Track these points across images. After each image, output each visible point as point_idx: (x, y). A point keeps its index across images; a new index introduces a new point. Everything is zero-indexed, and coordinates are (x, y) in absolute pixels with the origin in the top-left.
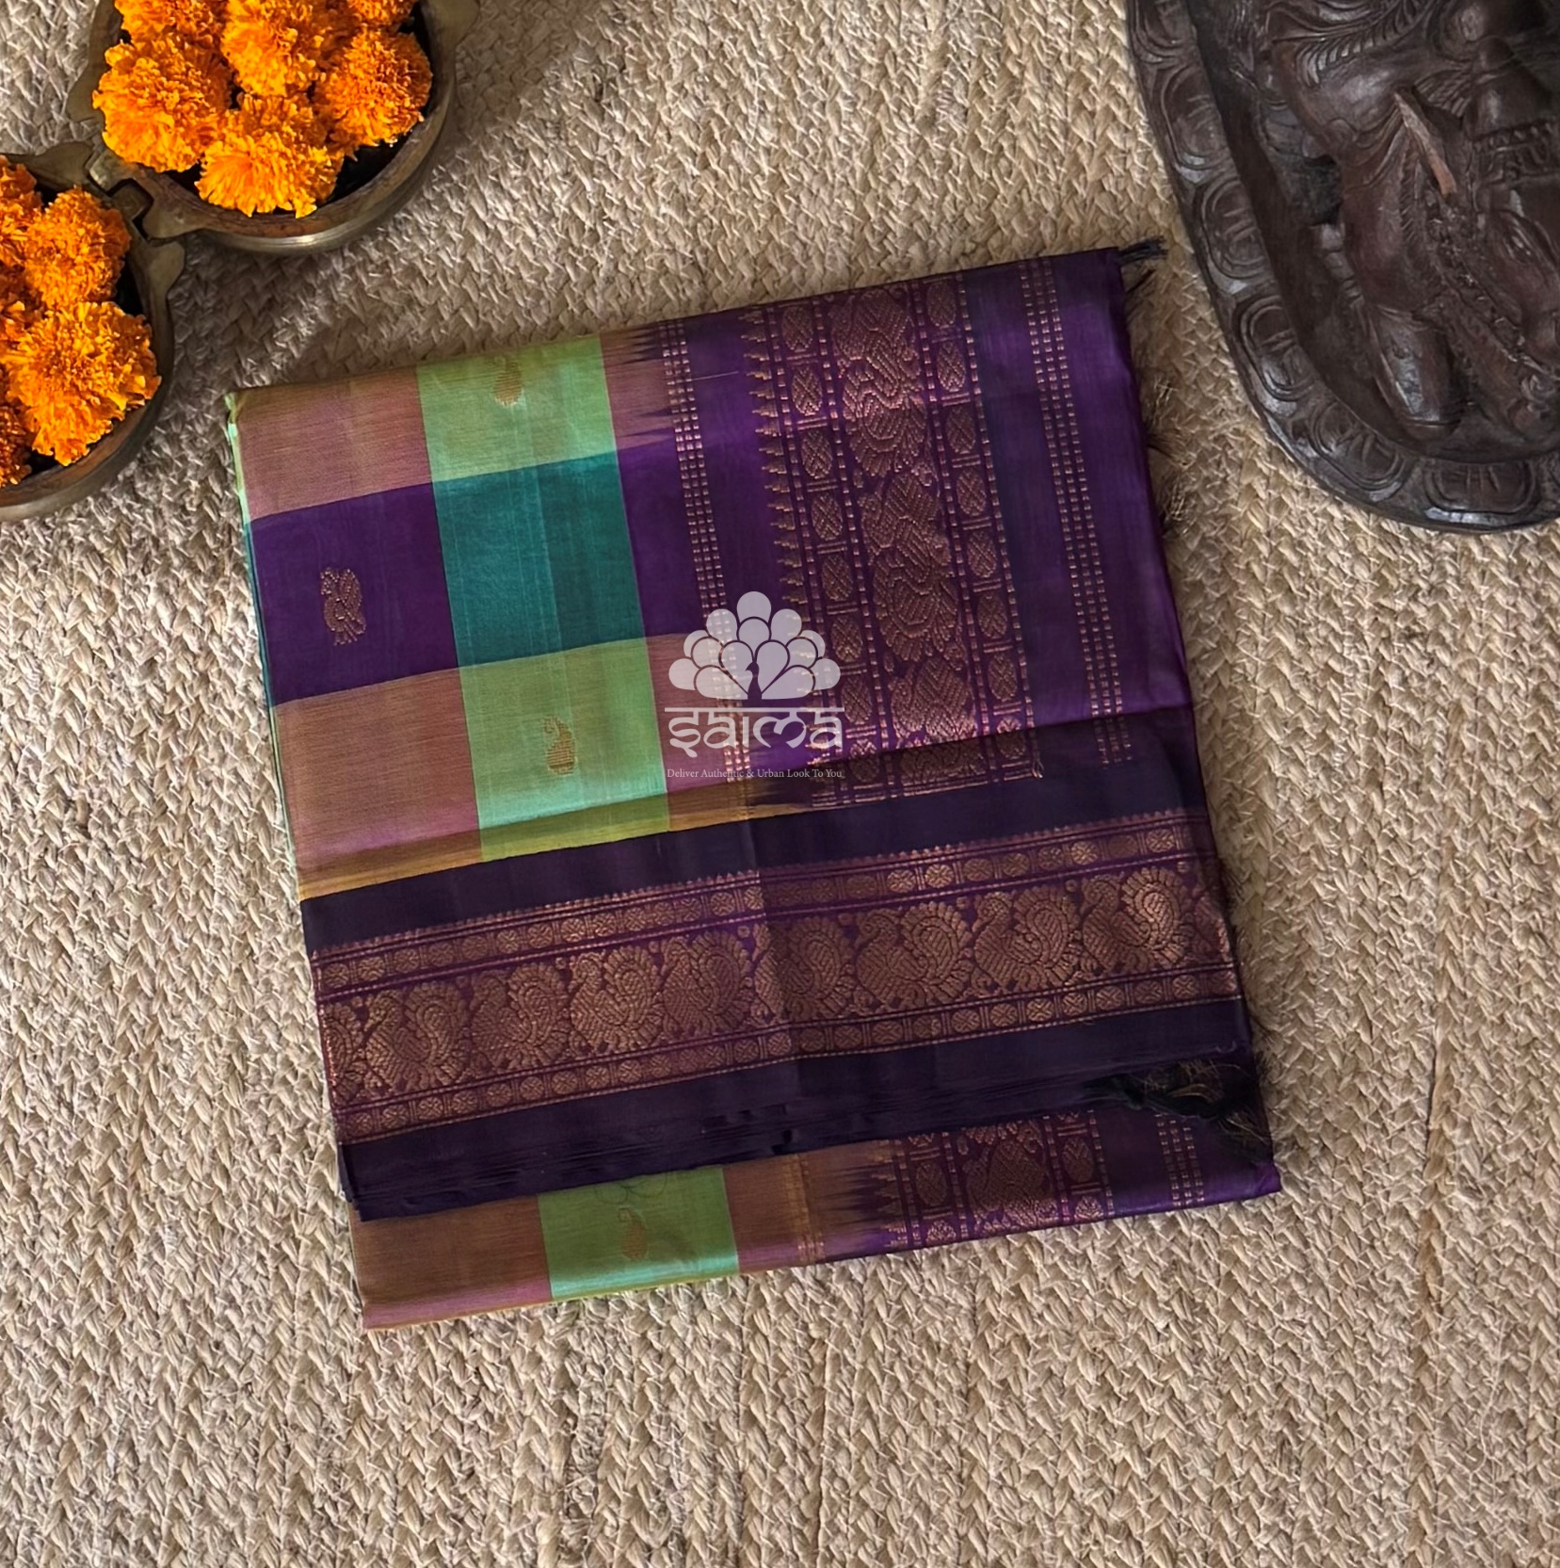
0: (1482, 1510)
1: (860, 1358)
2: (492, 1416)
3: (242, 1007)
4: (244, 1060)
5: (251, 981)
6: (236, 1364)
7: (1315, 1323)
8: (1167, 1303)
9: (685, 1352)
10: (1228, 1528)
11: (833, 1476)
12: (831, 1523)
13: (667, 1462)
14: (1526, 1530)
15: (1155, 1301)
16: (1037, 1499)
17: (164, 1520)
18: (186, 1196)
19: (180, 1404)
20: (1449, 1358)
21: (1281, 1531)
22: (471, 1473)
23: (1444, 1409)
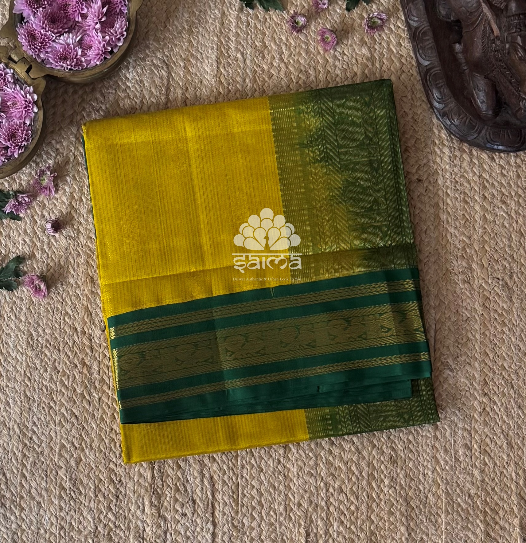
0: (458, 477)
3: (31, 321)
4: (32, 340)
5: (33, 312)
6: (38, 445)
10: (374, 486)
11: (242, 477)
12: (242, 493)
14: (473, 484)
17: (18, 499)
18: (16, 387)
19: (20, 459)
20: (445, 426)
21: (392, 486)
22: (120, 481)
23: (444, 444)
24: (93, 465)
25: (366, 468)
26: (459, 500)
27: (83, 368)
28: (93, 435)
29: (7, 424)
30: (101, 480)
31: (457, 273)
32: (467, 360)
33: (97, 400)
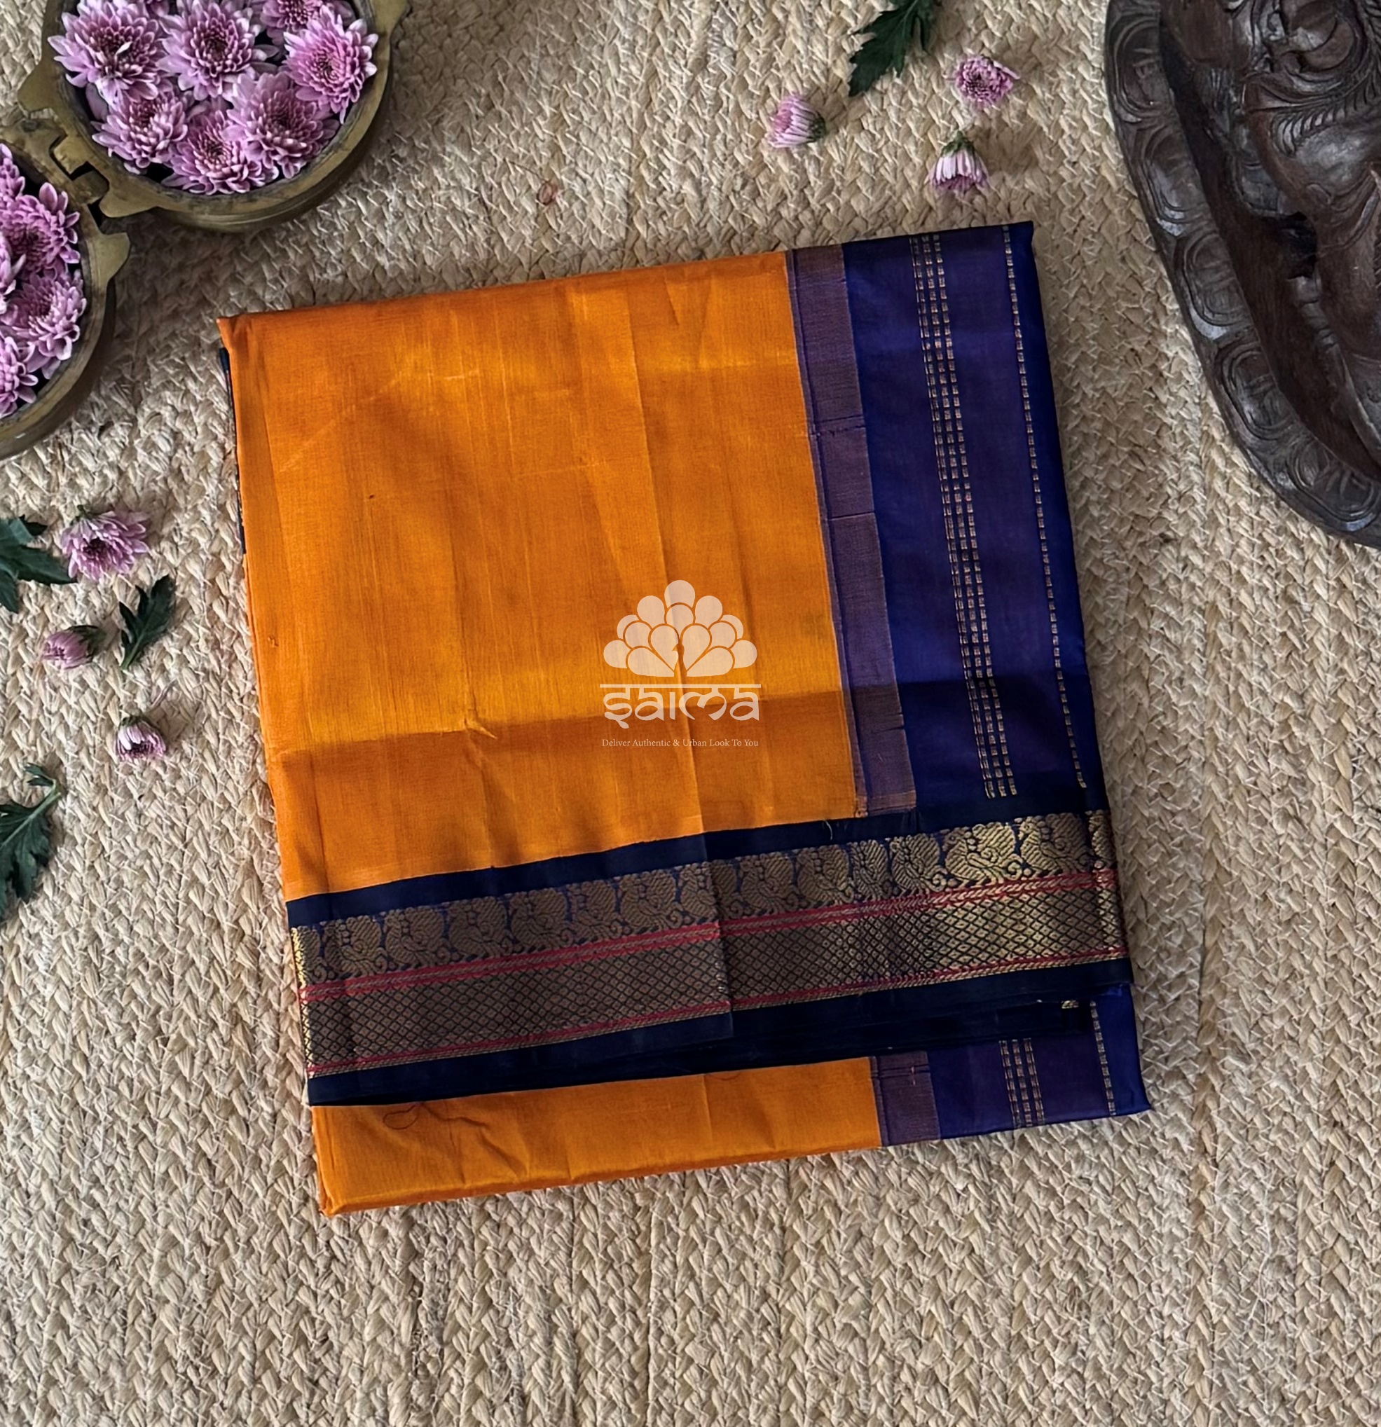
0: (1255, 1346)
1: (683, 1225)
2: (343, 1285)
3: (94, 902)
4: (99, 953)
5: (103, 877)
6: (105, 1239)
7: (1101, 1179)
8: (966, 1166)
9: (521, 1222)
10: (1025, 1370)
11: (660, 1332)
12: (659, 1376)
13: (505, 1323)
14: (1295, 1367)
15: (955, 1165)
16: (851, 1350)
17: (40, 1386)
18: (50, 1082)
19: (53, 1277)
20: (1225, 1208)
21: (1074, 1371)
22: (325, 1339)
23: (1220, 1256)
24: (252, 1296)
25: (1003, 1321)
26: (1252, 1407)
27: (232, 1030)
28: (255, 1213)
29: (21, 1180)
30: (273, 1337)
31: (1267, 794)
32: (1288, 1029)
33: (268, 1118)
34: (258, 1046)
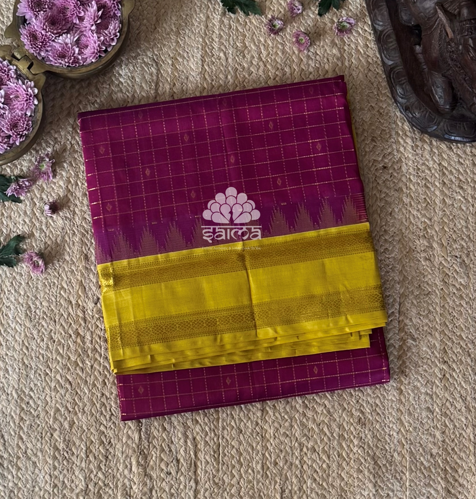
0: (421, 438)
2: (116, 424)
3: (29, 295)
4: (30, 312)
5: (32, 287)
6: (34, 409)
10: (345, 446)
11: (223, 437)
12: (223, 452)
13: (170, 435)
14: (435, 444)
17: (15, 460)
18: (15, 356)
19: (17, 422)
20: (409, 391)
21: (361, 446)
22: (110, 442)
23: (408, 407)
24: (85, 428)
25: (337, 429)
26: (422, 459)
27: (76, 338)
28: (86, 400)
29: (6, 389)
30: (92, 442)
31: (419, 251)
32: (428, 330)
33: (90, 367)
34: (85, 343)
